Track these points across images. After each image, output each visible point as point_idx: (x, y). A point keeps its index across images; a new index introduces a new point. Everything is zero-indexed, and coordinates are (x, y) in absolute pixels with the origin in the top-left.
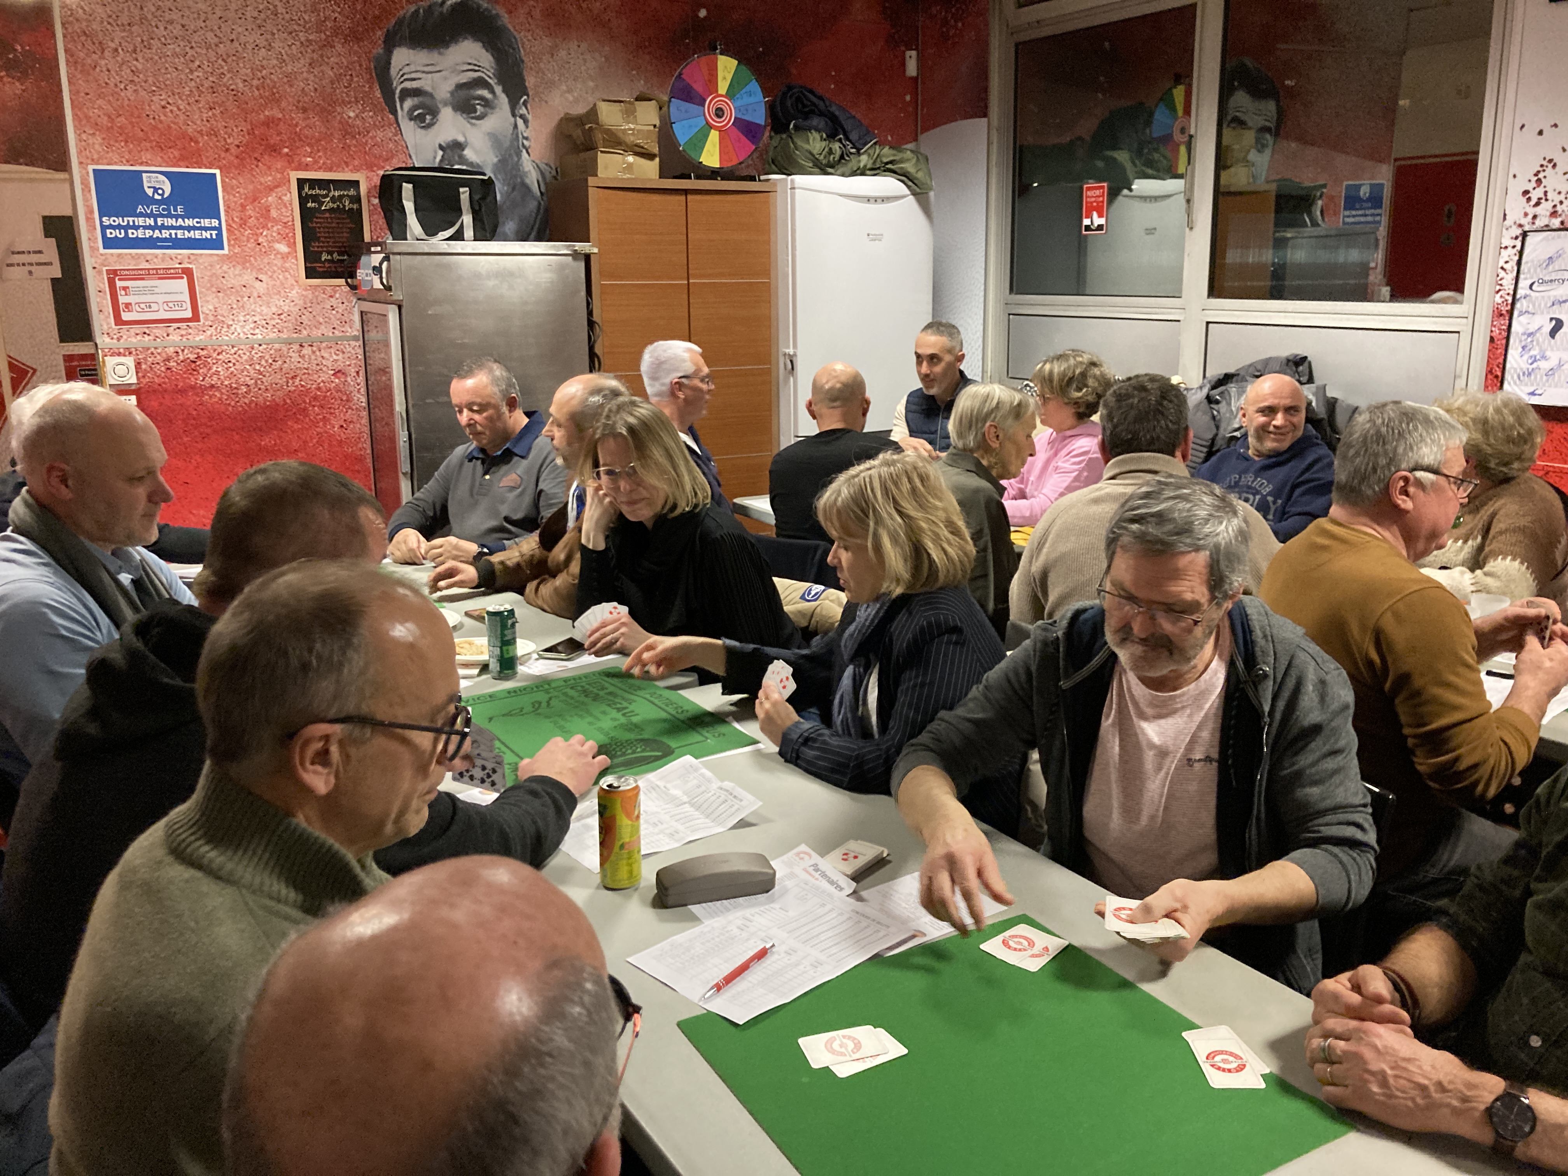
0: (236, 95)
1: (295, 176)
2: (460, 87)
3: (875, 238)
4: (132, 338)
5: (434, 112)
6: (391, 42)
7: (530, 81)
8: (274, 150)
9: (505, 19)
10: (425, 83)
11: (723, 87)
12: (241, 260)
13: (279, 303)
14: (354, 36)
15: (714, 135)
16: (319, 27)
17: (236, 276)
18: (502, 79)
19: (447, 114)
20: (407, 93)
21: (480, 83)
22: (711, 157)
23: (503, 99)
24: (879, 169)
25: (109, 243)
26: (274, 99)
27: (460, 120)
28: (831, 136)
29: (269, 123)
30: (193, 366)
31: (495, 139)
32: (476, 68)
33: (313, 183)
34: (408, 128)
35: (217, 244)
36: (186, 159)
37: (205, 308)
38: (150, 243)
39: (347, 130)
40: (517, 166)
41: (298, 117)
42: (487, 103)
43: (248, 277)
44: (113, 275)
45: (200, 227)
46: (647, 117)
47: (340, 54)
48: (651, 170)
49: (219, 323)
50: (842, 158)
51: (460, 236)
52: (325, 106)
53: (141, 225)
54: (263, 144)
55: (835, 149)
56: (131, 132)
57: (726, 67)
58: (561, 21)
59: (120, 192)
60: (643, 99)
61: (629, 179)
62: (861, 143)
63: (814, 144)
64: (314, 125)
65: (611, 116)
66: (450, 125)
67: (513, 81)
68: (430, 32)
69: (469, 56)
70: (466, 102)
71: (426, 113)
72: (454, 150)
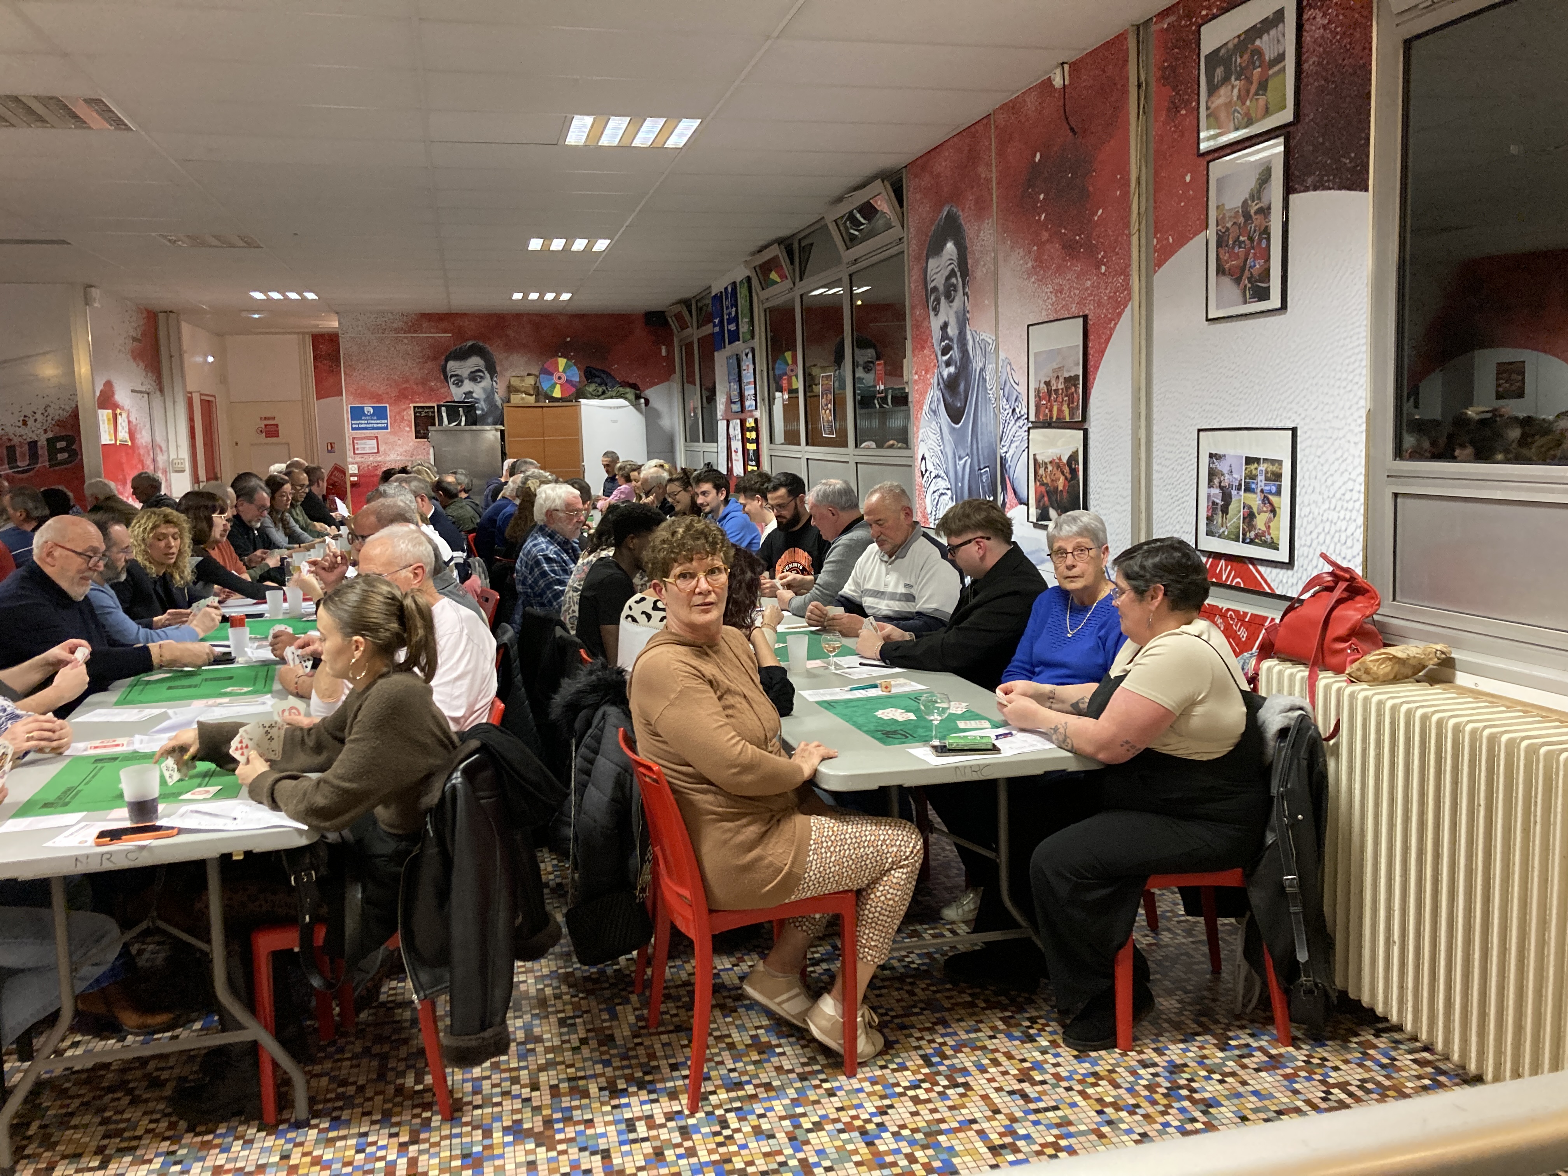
0: (395, 381)
1: (412, 405)
2: (472, 372)
3: (616, 422)
4: (358, 459)
5: (462, 382)
6: (447, 361)
7: (498, 369)
8: (406, 397)
9: (489, 348)
10: (459, 372)
11: (561, 369)
12: (393, 433)
13: (406, 448)
14: (435, 359)
15: (558, 387)
16: (423, 357)
17: (392, 439)
18: (487, 369)
19: (466, 382)
20: (452, 376)
21: (480, 371)
22: (557, 393)
23: (488, 376)
24: (617, 397)
25: (353, 429)
26: (407, 381)
27: (472, 384)
28: (600, 385)
29: (405, 389)
30: (377, 468)
31: (484, 389)
32: (478, 365)
33: (419, 407)
34: (453, 388)
35: (386, 428)
36: (378, 402)
37: (381, 449)
38: (366, 429)
39: (431, 389)
40: (493, 398)
41: (414, 386)
42: (481, 377)
43: (396, 439)
44: (354, 439)
45: (382, 423)
46: (530, 381)
47: (429, 365)
48: (531, 400)
49: (386, 454)
50: (604, 393)
51: (459, 424)
52: (424, 382)
53: (363, 423)
54: (403, 395)
55: (600, 390)
56: (362, 394)
57: (562, 362)
58: (510, 347)
59: (357, 413)
60: (529, 375)
61: (521, 403)
62: (613, 387)
63: (591, 388)
64: (420, 389)
65: (515, 382)
66: (468, 386)
67: (492, 370)
68: (462, 355)
69: (475, 362)
70: (474, 377)
71: (459, 382)
72: (469, 394)
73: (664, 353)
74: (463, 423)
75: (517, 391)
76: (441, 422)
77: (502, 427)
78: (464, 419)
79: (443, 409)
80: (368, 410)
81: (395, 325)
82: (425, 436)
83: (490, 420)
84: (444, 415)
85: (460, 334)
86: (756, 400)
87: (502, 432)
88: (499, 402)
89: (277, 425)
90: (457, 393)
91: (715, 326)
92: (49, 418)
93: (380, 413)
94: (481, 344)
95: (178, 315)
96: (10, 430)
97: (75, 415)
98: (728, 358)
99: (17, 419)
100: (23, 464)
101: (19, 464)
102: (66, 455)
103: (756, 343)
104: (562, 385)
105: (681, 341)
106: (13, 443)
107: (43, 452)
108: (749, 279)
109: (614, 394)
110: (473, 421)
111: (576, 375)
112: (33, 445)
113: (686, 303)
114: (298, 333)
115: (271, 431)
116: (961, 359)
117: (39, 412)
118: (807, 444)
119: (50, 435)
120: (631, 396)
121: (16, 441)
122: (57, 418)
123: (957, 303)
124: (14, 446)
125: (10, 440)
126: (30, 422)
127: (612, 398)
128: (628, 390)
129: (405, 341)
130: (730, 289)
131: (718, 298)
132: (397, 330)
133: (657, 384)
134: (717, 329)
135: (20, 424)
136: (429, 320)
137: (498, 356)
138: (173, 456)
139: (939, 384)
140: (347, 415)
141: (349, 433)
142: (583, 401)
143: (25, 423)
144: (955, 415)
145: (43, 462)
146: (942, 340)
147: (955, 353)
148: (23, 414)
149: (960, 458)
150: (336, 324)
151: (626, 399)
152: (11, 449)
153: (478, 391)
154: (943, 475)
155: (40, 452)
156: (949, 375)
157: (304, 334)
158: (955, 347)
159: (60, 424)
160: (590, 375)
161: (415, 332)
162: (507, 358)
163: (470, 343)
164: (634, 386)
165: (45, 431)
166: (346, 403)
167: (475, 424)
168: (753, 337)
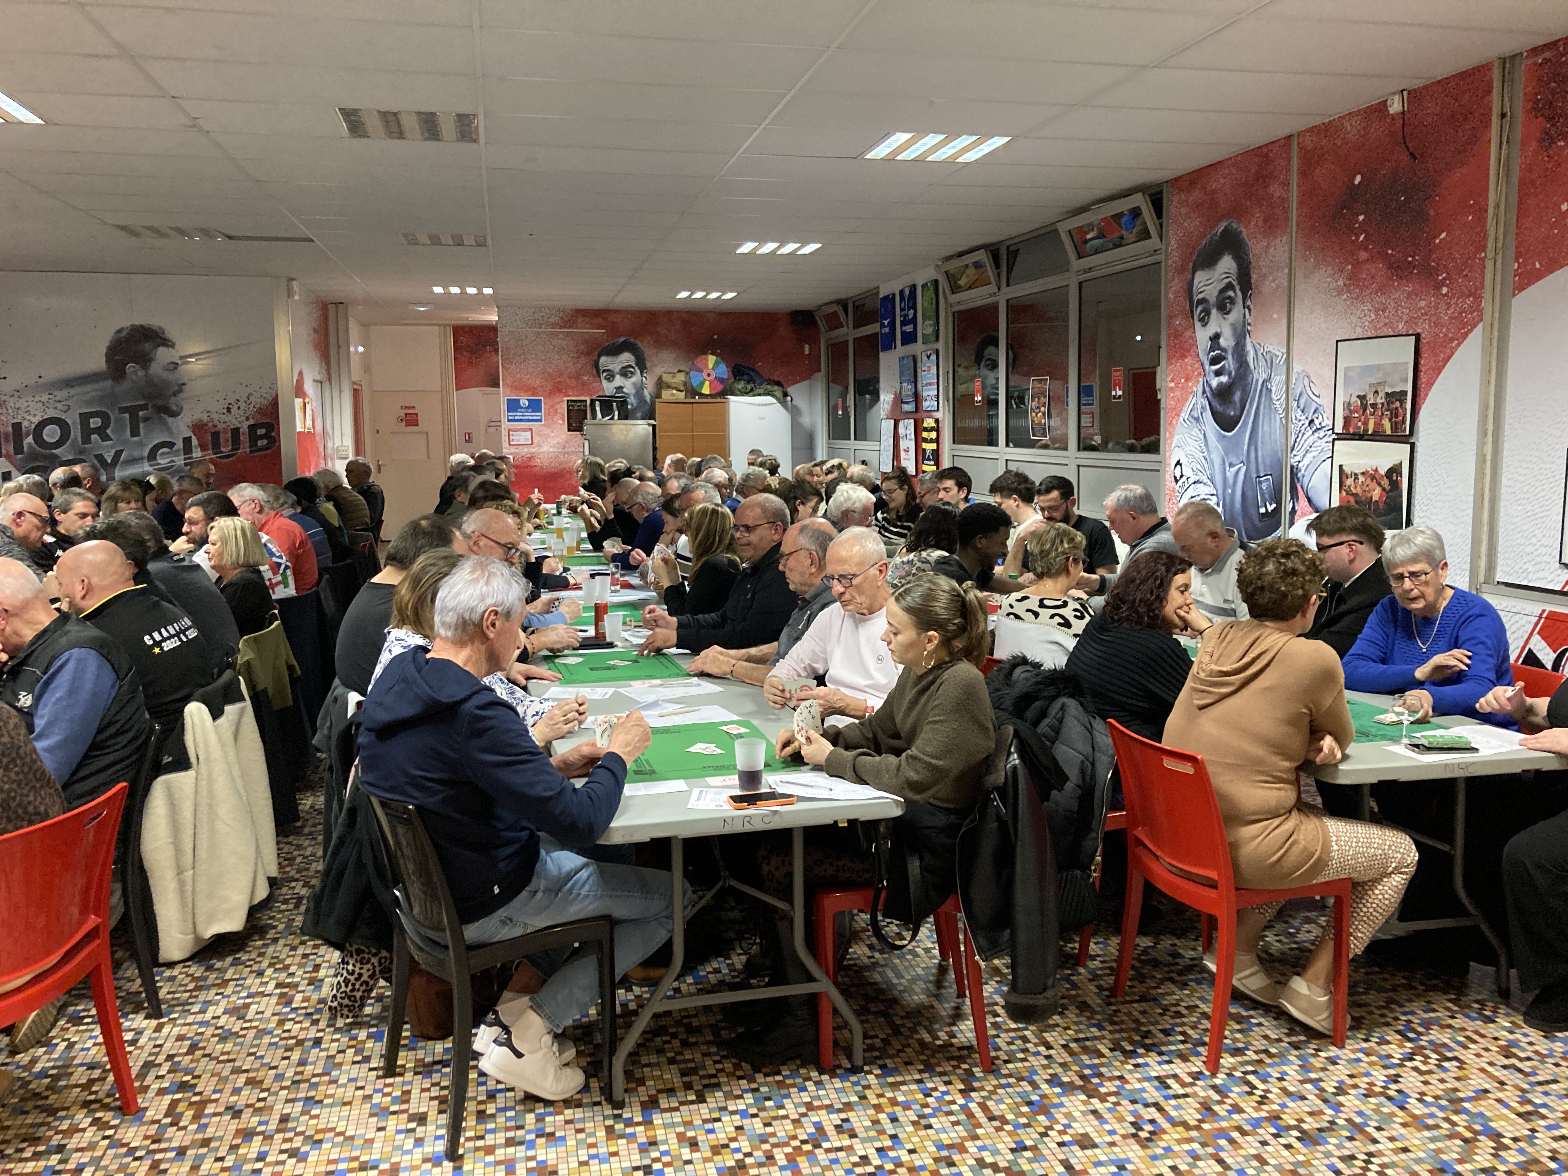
0: (550, 374)
1: (566, 399)
2: (623, 368)
3: (763, 418)
4: (513, 450)
5: (613, 376)
6: (600, 356)
7: (648, 365)
8: (560, 391)
9: (640, 344)
10: (610, 367)
11: (710, 366)
12: (547, 426)
13: (558, 440)
14: (589, 354)
15: (707, 383)
16: (577, 352)
17: (546, 431)
18: (637, 365)
19: (618, 377)
20: (604, 371)
21: (630, 366)
22: (706, 390)
23: (638, 371)
24: (765, 394)
25: (509, 421)
26: (561, 375)
27: (623, 379)
28: (748, 382)
29: (559, 383)
30: (530, 459)
31: (634, 384)
32: (629, 361)
33: (571, 401)
34: (605, 383)
35: (540, 421)
36: (533, 395)
37: (535, 441)
38: (521, 420)
39: (584, 384)
40: (643, 393)
41: (568, 380)
42: (632, 373)
43: (549, 431)
44: (509, 430)
45: (536, 415)
46: (681, 377)
47: (583, 360)
48: (681, 396)
49: (539, 446)
50: (752, 390)
51: (612, 419)
52: (577, 376)
53: (518, 415)
54: (557, 389)
55: (749, 387)
56: (518, 387)
57: (712, 359)
58: (660, 344)
59: (513, 405)
60: (680, 371)
61: (672, 399)
62: (761, 384)
63: (740, 385)
64: (573, 383)
65: (666, 378)
66: (619, 381)
67: (642, 365)
68: (614, 351)
69: (627, 358)
70: (625, 373)
71: (611, 377)
72: (620, 389)
73: (807, 351)
74: (616, 417)
75: (669, 387)
76: (594, 416)
77: (652, 422)
78: (616, 413)
79: (597, 403)
80: (524, 402)
81: (552, 320)
82: (580, 429)
83: (639, 415)
84: (598, 409)
85: (613, 330)
86: (938, 401)
87: (654, 426)
88: (648, 398)
89: (417, 414)
90: (608, 388)
91: (883, 326)
92: (251, 406)
93: (535, 406)
94: (632, 340)
95: (347, 306)
96: (215, 417)
97: (275, 403)
98: (901, 359)
99: (221, 406)
100: (225, 449)
101: (223, 449)
102: (265, 442)
103: (940, 345)
104: (711, 383)
105: (827, 341)
106: (217, 429)
107: (244, 438)
108: (936, 282)
109: (762, 391)
110: (625, 415)
111: (723, 371)
112: (236, 431)
113: (843, 303)
114: (439, 325)
115: (411, 420)
116: (1238, 370)
117: (242, 401)
118: (1007, 445)
119: (252, 422)
120: (779, 393)
121: (220, 427)
122: (258, 406)
123: (1235, 315)
124: (218, 432)
125: (215, 426)
126: (234, 409)
127: (759, 395)
128: (776, 388)
129: (561, 336)
130: (907, 292)
131: (889, 300)
132: (553, 326)
133: (799, 382)
134: (887, 330)
135: (225, 411)
136: (584, 316)
137: (649, 352)
138: (338, 443)
139: (1204, 392)
140: (504, 407)
141: (505, 424)
142: (732, 398)
143: (229, 410)
144: (1226, 423)
145: (245, 448)
146: (1212, 349)
147: (1230, 363)
148: (227, 402)
149: (1231, 465)
150: (495, 318)
151: (773, 396)
152: (216, 435)
153: (629, 385)
154: (1206, 480)
155: (242, 438)
156: (1220, 385)
157: (445, 326)
158: (1230, 357)
159: (261, 412)
160: (738, 372)
161: (571, 327)
162: (657, 354)
163: (622, 339)
164: (779, 384)
165: (247, 419)
166: (503, 394)
167: (626, 418)
168: (937, 339)
